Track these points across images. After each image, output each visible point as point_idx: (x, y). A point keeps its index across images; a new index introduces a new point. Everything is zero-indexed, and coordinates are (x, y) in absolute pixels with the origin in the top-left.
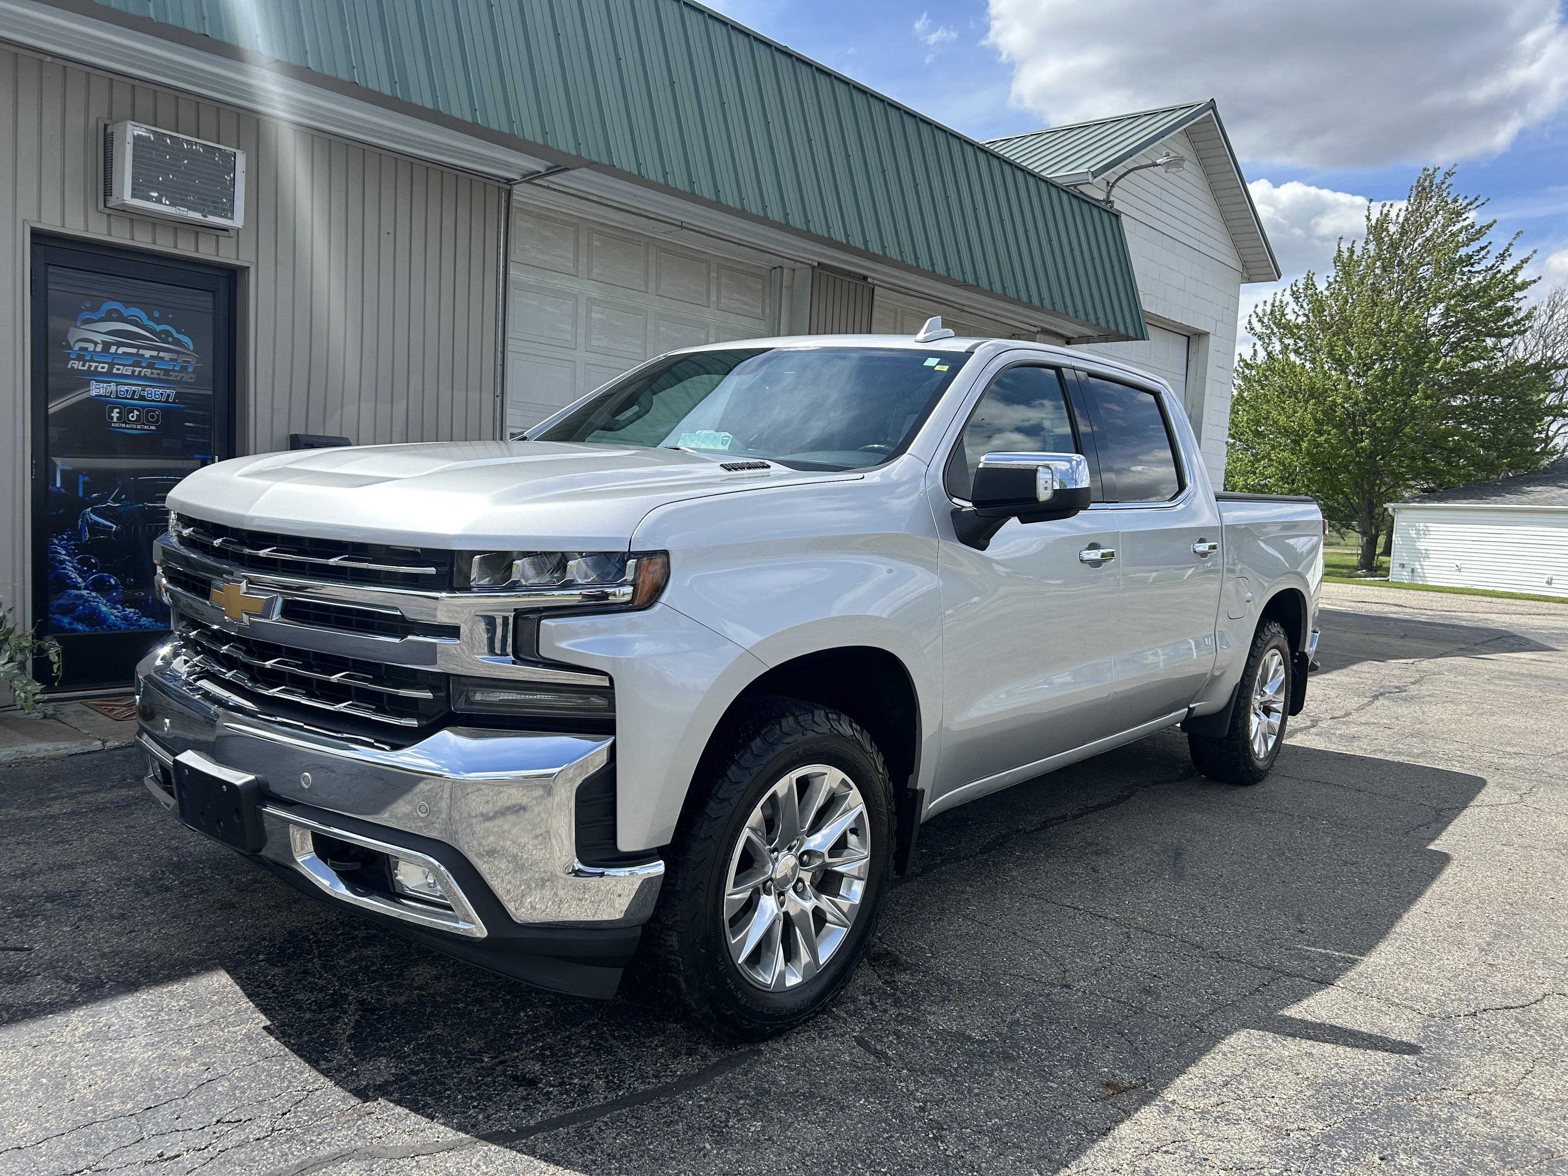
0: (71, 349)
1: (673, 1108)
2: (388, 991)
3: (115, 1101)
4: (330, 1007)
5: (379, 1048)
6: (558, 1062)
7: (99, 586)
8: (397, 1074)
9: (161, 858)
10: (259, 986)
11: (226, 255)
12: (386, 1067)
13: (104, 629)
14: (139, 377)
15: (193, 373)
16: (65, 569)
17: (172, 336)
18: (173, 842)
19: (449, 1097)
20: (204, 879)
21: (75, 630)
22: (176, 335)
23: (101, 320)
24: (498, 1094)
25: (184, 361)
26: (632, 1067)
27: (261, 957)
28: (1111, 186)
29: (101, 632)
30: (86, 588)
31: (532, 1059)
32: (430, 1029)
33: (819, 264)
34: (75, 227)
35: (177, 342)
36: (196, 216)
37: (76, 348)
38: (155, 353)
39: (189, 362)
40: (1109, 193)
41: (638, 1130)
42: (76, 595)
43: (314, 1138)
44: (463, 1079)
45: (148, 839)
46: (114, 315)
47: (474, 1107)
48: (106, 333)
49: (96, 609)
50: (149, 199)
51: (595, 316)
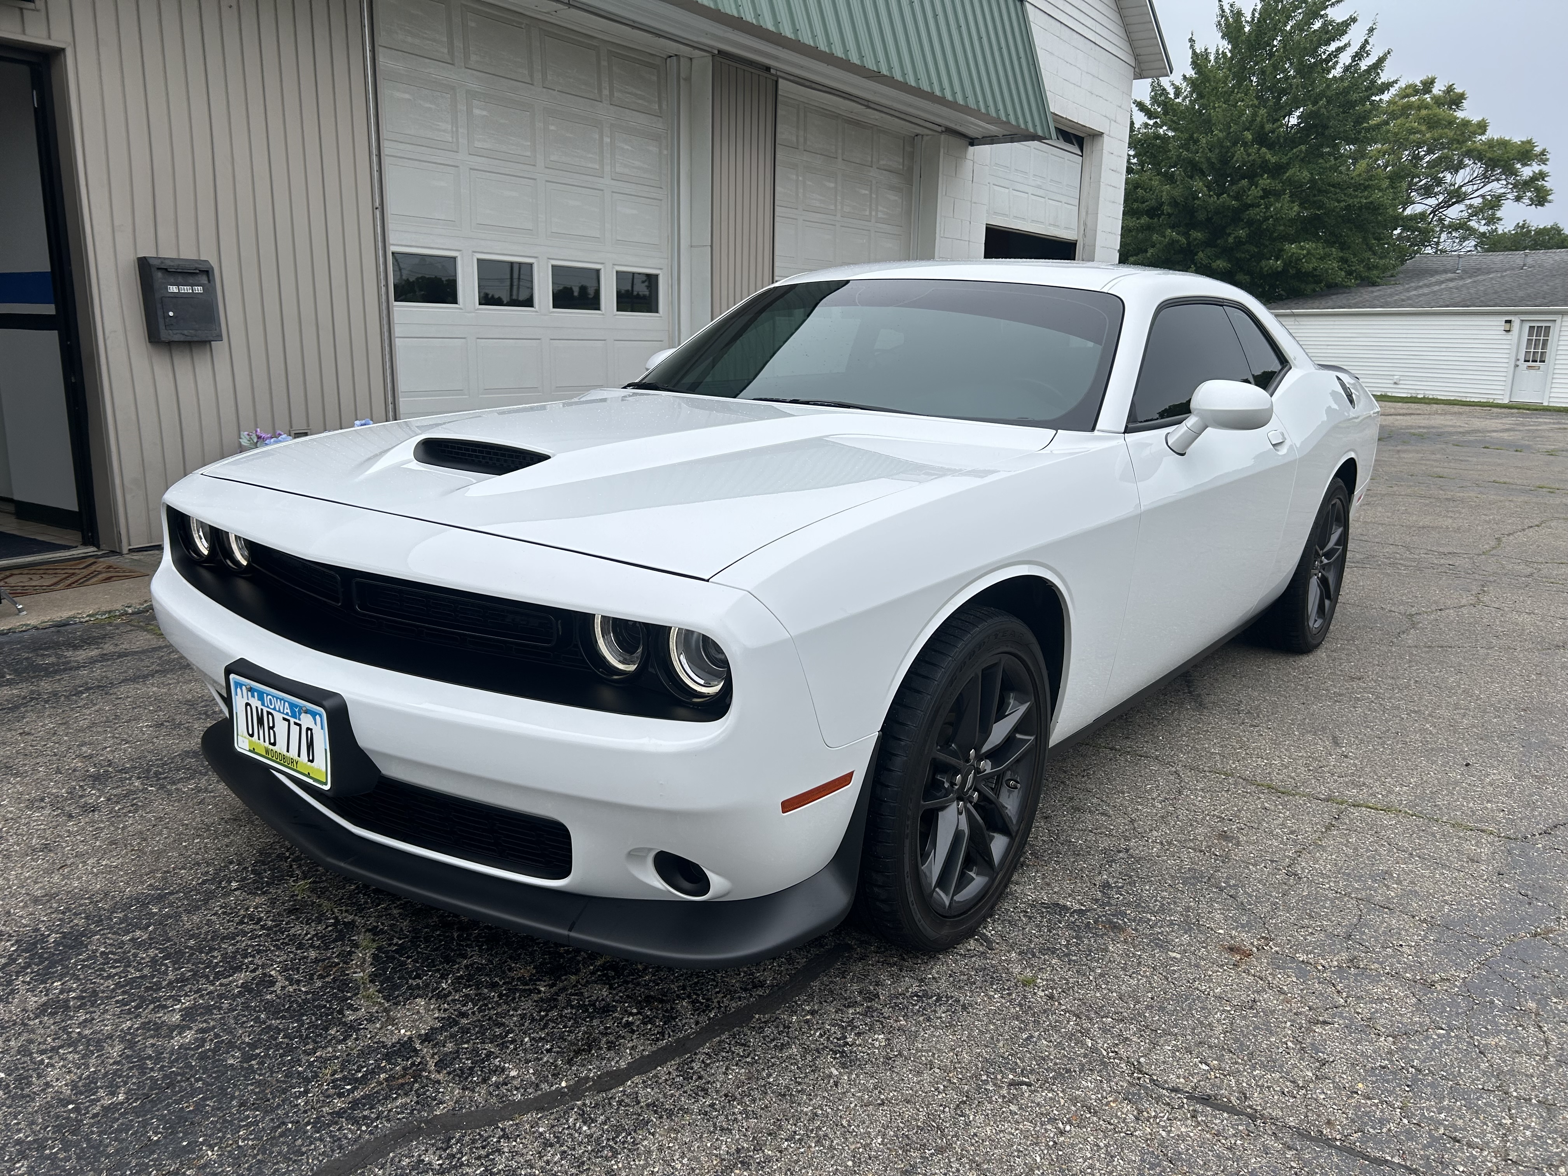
1: (777, 1027)
2: (400, 914)
3: (101, 1093)
4: (335, 941)
5: (410, 987)
6: (627, 982)
8: (443, 1018)
9: (74, 770)
10: (241, 922)
11: (34, 34)
12: (427, 1010)
18: (84, 749)
19: (512, 1042)
20: (135, 792)
24: (570, 1032)
26: (714, 980)
27: (234, 884)
31: (596, 982)
32: (465, 957)
41: (748, 1060)
43: (366, 1113)
44: (523, 1016)
45: (52, 748)
47: (548, 1051)
51: (477, 112)
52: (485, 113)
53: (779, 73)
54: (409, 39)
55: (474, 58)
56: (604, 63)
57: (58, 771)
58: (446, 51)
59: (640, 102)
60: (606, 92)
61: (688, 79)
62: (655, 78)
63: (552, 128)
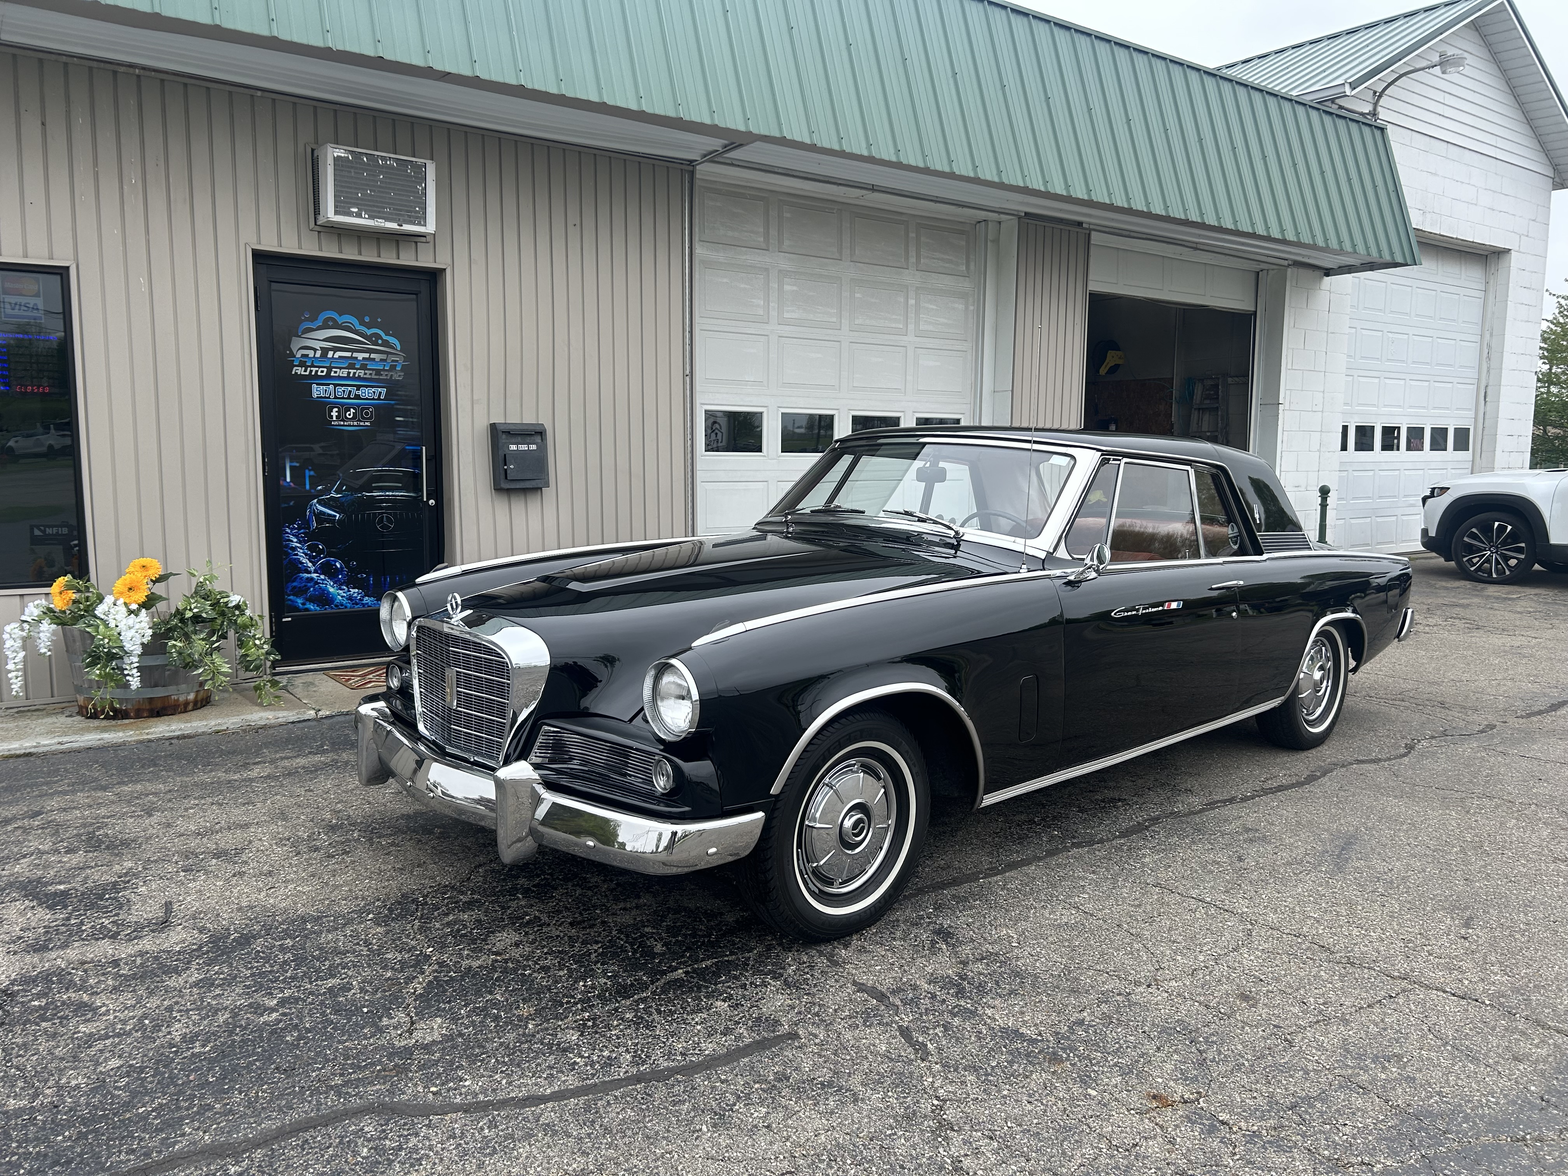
0: (295, 356)
1: (687, 1087)
2: (468, 955)
3: (197, 1044)
4: (411, 967)
5: (438, 1009)
6: (596, 1033)
7: (327, 570)
8: (446, 1035)
9: (323, 820)
10: (358, 944)
11: (425, 261)
12: (440, 1027)
13: (332, 608)
14: (354, 378)
15: (401, 370)
16: (297, 555)
17: (381, 338)
18: (339, 805)
19: (482, 1061)
20: (350, 841)
21: (307, 610)
22: (385, 337)
23: (319, 328)
24: (528, 1061)
25: (393, 361)
26: (664, 1043)
27: (371, 916)
28: (1378, 96)
29: (329, 611)
30: (316, 572)
31: (573, 1029)
32: (491, 993)
33: (1026, 213)
34: (290, 246)
35: (386, 344)
36: (393, 226)
37: (299, 355)
38: (367, 355)
39: (397, 361)
40: (1376, 105)
41: (644, 1107)
42: (308, 578)
43: (350, 1090)
44: (501, 1044)
45: (320, 802)
46: (330, 323)
47: (502, 1072)
48: (324, 340)
49: (324, 590)
50: (350, 214)
51: (787, 288)
52: (795, 288)
53: (1092, 227)
54: (730, 233)
55: (787, 243)
56: (912, 235)
57: (312, 821)
58: (762, 239)
59: (947, 265)
60: (913, 260)
61: (996, 241)
62: (963, 243)
63: (857, 295)
